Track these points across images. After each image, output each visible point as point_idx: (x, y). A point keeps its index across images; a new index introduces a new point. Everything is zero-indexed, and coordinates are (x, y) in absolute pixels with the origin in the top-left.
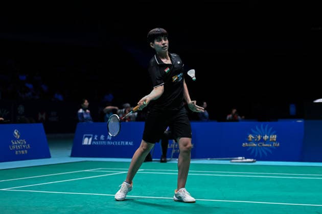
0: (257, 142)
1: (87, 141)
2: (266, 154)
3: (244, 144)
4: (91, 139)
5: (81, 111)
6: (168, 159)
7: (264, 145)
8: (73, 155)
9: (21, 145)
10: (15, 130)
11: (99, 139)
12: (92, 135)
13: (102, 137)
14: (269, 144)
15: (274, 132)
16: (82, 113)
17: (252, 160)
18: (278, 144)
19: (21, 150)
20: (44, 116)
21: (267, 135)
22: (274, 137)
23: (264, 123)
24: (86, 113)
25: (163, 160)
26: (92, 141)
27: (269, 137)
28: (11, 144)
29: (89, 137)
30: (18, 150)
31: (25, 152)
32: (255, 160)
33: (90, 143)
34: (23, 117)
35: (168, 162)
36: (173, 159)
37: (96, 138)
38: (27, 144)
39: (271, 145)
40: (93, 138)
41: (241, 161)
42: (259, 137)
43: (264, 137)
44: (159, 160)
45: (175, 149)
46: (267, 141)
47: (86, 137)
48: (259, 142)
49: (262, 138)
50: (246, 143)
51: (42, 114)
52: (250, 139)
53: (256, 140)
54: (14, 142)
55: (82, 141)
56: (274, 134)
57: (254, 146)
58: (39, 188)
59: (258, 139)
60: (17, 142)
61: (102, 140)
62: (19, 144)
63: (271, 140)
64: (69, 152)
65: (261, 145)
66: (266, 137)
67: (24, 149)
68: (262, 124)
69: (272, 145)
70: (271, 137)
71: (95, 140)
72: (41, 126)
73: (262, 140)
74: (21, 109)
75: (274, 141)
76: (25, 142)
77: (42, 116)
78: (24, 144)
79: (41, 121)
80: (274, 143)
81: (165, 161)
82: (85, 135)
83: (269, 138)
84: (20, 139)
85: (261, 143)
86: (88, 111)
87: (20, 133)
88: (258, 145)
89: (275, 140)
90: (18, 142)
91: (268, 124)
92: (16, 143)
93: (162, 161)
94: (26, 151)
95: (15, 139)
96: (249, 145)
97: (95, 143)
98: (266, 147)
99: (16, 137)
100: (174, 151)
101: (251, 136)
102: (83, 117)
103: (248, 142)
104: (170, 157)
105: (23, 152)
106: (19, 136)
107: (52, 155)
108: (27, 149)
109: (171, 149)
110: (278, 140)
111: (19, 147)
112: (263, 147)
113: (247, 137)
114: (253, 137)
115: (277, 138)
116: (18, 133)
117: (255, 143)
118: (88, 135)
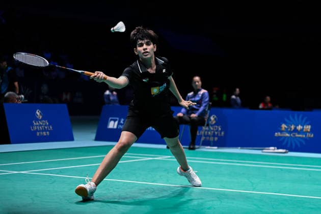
0: (290, 132)
1: (112, 125)
2: (299, 145)
3: (276, 134)
4: (117, 123)
5: (107, 92)
6: (197, 146)
7: (297, 135)
8: (97, 139)
9: (43, 127)
10: (38, 110)
12: (118, 119)
14: (303, 135)
15: (308, 122)
16: (108, 96)
17: (284, 151)
18: (312, 136)
19: (43, 131)
20: (68, 97)
21: (301, 125)
22: (308, 128)
23: (299, 112)
24: (113, 95)
25: (192, 147)
26: (119, 124)
27: (303, 127)
28: (32, 125)
29: (115, 121)
30: (39, 131)
31: (46, 134)
32: (287, 151)
33: (115, 127)
34: (46, 97)
35: (197, 150)
36: (202, 147)
37: (122, 122)
38: (49, 125)
39: (304, 136)
40: (119, 121)
41: (272, 151)
42: (293, 127)
43: (297, 127)
44: (187, 147)
45: (205, 136)
46: (301, 132)
47: (111, 120)
48: (292, 132)
49: (295, 128)
50: (279, 133)
51: (66, 94)
52: (283, 129)
53: (289, 130)
54: (36, 122)
55: (107, 124)
56: (308, 125)
57: (287, 136)
58: (61, 172)
59: (291, 129)
60: (38, 122)
63: (304, 130)
64: (94, 136)
65: (293, 135)
66: (299, 127)
67: (45, 130)
68: (296, 113)
69: (306, 135)
70: (305, 127)
71: (121, 124)
72: (65, 106)
73: (295, 130)
74: (45, 88)
75: (308, 132)
76: (47, 124)
77: (66, 97)
78: (46, 125)
79: (65, 102)
80: (308, 134)
81: (193, 149)
82: (110, 118)
83: (303, 129)
84: (43, 119)
85: (294, 133)
86: (115, 93)
87: (43, 113)
88: (292, 135)
89: (309, 130)
90: (40, 124)
91: (301, 113)
92: (37, 124)
93: (190, 149)
94: (48, 133)
95: (37, 120)
96: (282, 135)
97: (121, 126)
98: (300, 137)
99: (38, 117)
100: (203, 138)
101: (284, 126)
102: (109, 99)
103: (281, 132)
104: (199, 145)
105: (44, 133)
106: (41, 117)
107: (75, 138)
108: (49, 131)
109: (201, 136)
110: (312, 131)
111: (41, 128)
112: (296, 137)
113: (280, 126)
114: (286, 127)
115: (311, 129)
116: (40, 114)
117: (288, 133)
118: (115, 118)
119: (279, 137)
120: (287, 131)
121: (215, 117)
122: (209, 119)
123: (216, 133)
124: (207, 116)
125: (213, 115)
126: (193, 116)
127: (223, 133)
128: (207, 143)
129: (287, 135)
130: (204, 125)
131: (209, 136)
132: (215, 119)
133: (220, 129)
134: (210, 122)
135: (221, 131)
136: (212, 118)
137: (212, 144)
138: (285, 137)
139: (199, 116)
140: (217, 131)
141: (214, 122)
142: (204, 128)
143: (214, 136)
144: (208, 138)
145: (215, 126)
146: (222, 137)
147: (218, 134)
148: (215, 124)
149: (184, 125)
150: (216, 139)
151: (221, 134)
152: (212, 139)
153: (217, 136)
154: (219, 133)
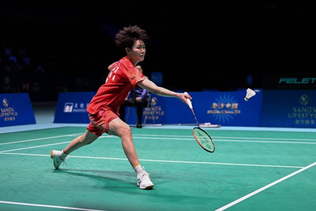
0: (220, 110)
1: (68, 109)
2: (228, 120)
3: (208, 111)
4: (72, 107)
6: (143, 125)
7: (227, 112)
8: (56, 121)
10: (4, 99)
11: (79, 107)
12: (72, 104)
13: (82, 105)
17: (216, 126)
18: (239, 112)
19: (9, 117)
20: (27, 86)
21: (230, 103)
22: (236, 105)
23: (227, 92)
25: (139, 125)
26: (74, 108)
29: (70, 105)
30: (6, 117)
32: (220, 125)
33: (71, 111)
35: (144, 127)
36: (146, 125)
37: (76, 106)
38: (14, 112)
39: (232, 112)
40: (74, 106)
41: (207, 126)
42: (222, 105)
44: (135, 125)
45: (148, 116)
47: (67, 105)
48: (222, 109)
49: (225, 107)
50: (211, 111)
51: (26, 84)
52: (214, 107)
53: (219, 107)
54: (3, 110)
55: (63, 108)
56: (236, 102)
59: (221, 107)
60: (5, 109)
61: (82, 108)
62: (7, 112)
63: (232, 108)
64: (52, 119)
66: (228, 105)
67: (11, 116)
68: (225, 93)
69: (234, 111)
70: (233, 105)
71: (76, 108)
72: (26, 96)
73: (225, 108)
74: (7, 80)
75: (236, 109)
76: (13, 110)
78: (12, 112)
79: (26, 91)
80: (235, 111)
81: (141, 127)
82: (67, 103)
83: (231, 106)
84: (9, 106)
85: (224, 111)
87: (9, 102)
88: (222, 112)
89: (236, 107)
90: (7, 110)
91: (230, 93)
92: (5, 111)
93: (138, 127)
94: (14, 118)
95: (4, 107)
96: (214, 112)
97: (75, 110)
98: (229, 114)
99: (5, 105)
100: (146, 117)
101: (215, 105)
103: (213, 109)
104: (144, 123)
105: (11, 119)
106: (7, 105)
107: (37, 121)
108: (16, 117)
109: (145, 116)
110: (239, 108)
111: (8, 114)
112: (226, 114)
113: (211, 105)
114: (217, 105)
115: (238, 106)
116: (7, 102)
117: (219, 110)
118: (69, 103)
119: (212, 114)
120: (217, 108)
121: (156, 99)
122: (151, 101)
123: (157, 113)
124: (149, 99)
125: (154, 98)
126: (139, 98)
127: (163, 113)
128: (150, 122)
129: (218, 112)
130: (147, 107)
131: (151, 116)
132: (156, 101)
133: (160, 109)
134: (152, 104)
135: (161, 111)
136: (153, 100)
137: (154, 122)
138: (217, 114)
139: (143, 99)
140: (158, 111)
141: (155, 104)
142: (146, 109)
143: (155, 115)
144: (150, 117)
145: (155, 107)
146: (162, 116)
147: (158, 114)
148: (156, 105)
149: (129, 108)
150: (157, 118)
151: (161, 113)
152: (153, 118)
153: (158, 115)
154: (160, 113)
